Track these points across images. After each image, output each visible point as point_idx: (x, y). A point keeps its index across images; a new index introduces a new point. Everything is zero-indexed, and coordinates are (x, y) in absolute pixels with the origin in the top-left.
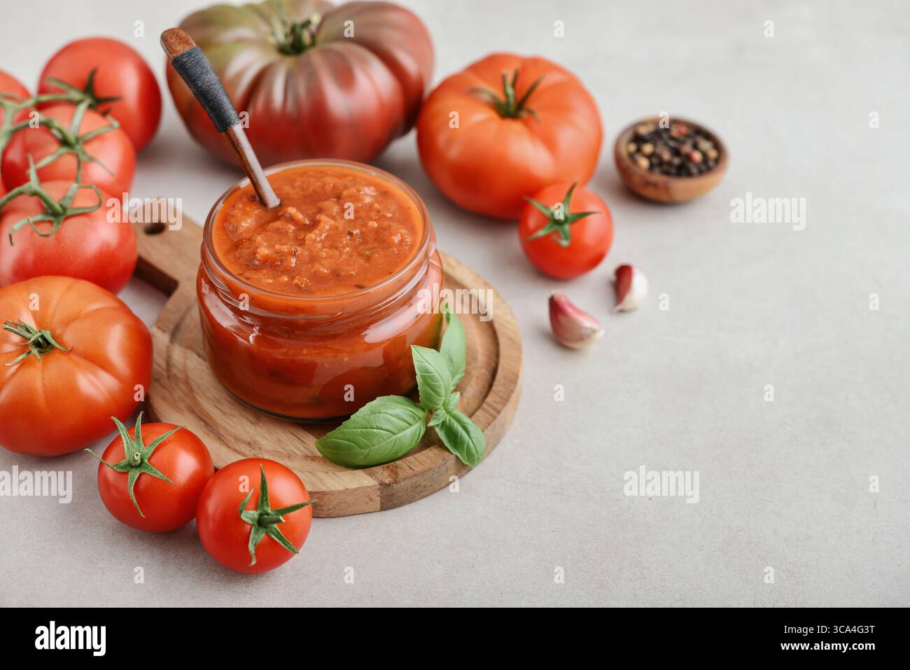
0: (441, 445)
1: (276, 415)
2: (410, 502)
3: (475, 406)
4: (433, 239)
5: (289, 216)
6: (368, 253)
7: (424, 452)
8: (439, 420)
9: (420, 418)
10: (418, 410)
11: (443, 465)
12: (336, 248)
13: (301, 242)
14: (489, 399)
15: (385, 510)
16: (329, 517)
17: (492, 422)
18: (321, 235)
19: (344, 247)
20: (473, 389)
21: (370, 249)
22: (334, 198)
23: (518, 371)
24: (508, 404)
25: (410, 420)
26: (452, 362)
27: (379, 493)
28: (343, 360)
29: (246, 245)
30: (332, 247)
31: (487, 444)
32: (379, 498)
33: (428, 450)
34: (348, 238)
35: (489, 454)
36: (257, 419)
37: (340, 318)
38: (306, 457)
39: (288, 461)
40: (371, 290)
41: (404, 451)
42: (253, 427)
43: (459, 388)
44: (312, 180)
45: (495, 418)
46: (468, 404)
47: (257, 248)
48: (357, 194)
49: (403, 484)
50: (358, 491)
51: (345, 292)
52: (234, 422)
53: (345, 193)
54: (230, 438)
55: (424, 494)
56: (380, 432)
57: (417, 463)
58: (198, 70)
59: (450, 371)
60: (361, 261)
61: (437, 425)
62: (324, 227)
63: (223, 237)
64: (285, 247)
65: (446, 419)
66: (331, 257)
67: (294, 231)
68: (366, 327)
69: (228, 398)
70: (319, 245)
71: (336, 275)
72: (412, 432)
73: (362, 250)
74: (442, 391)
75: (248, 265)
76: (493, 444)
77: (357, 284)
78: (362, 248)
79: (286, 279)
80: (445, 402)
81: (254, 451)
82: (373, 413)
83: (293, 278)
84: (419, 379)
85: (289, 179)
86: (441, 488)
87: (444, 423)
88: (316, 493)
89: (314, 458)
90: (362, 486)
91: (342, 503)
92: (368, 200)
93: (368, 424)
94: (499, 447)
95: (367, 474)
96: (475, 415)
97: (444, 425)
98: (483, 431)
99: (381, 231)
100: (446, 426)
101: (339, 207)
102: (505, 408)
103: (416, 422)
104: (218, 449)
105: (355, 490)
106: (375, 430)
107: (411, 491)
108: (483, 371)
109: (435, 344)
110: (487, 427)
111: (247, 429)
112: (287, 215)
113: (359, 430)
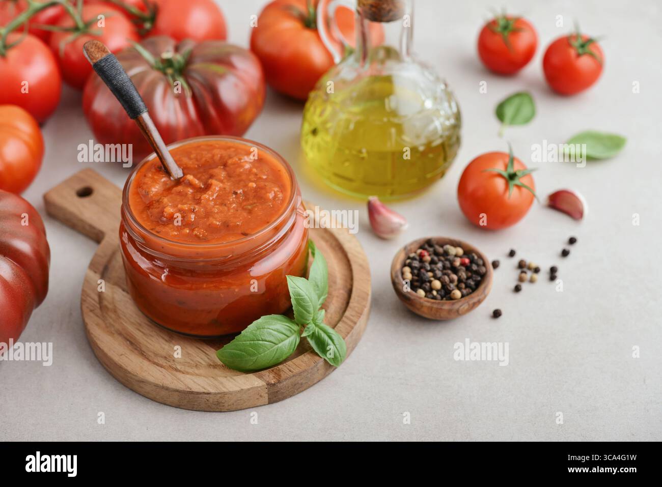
0: (313, 352)
1: (184, 334)
2: (291, 396)
3: (337, 319)
4: (299, 194)
5: (188, 182)
6: (249, 207)
7: (299, 357)
8: (309, 332)
9: (295, 331)
10: (293, 324)
11: (314, 367)
12: (225, 205)
13: (198, 202)
14: (347, 313)
15: (272, 403)
16: (229, 411)
17: (351, 331)
18: (213, 195)
19: (231, 204)
20: (335, 305)
21: (251, 204)
22: (221, 166)
24: (362, 317)
25: (288, 333)
26: (318, 286)
27: (267, 391)
28: (234, 291)
29: (156, 205)
30: (221, 204)
31: (348, 348)
32: (267, 395)
33: (303, 356)
34: (234, 196)
35: (349, 356)
36: (170, 338)
37: (231, 260)
38: (210, 365)
39: (195, 369)
40: (254, 237)
41: (284, 357)
42: (167, 344)
43: (324, 306)
44: (204, 153)
45: (352, 328)
46: (331, 318)
47: (165, 208)
48: (239, 162)
49: (285, 383)
50: (251, 390)
51: (233, 240)
52: (152, 341)
53: (230, 162)
54: (150, 354)
55: (301, 389)
56: (265, 344)
57: (295, 366)
58: (113, 72)
59: (317, 294)
60: (245, 214)
61: (308, 336)
62: (215, 189)
63: (138, 200)
64: (185, 206)
65: (315, 331)
66: (221, 212)
67: (192, 193)
68: (252, 264)
69: (147, 322)
70: (212, 203)
71: (226, 226)
72: (289, 342)
73: (245, 206)
74: (311, 310)
75: (158, 222)
76: (352, 348)
77: (243, 232)
78: (245, 203)
79: (188, 231)
80: (314, 317)
81: (169, 363)
82: (258, 328)
83: (193, 230)
84: (293, 301)
85: (187, 152)
86: (314, 384)
87: (313, 334)
88: (219, 393)
89: (215, 366)
90: (254, 386)
91: (239, 400)
92: (247, 166)
93: (254, 337)
94: (356, 349)
95: (256, 377)
96: (337, 327)
97: (314, 336)
98: (344, 339)
99: (259, 189)
100: (316, 337)
101: (226, 173)
102: (360, 319)
103: (293, 334)
104: (141, 363)
105: (249, 390)
106: (261, 342)
107: (291, 389)
108: (342, 291)
109: (304, 273)
110: (347, 336)
111: (164, 346)
112: (185, 181)
113: (248, 342)
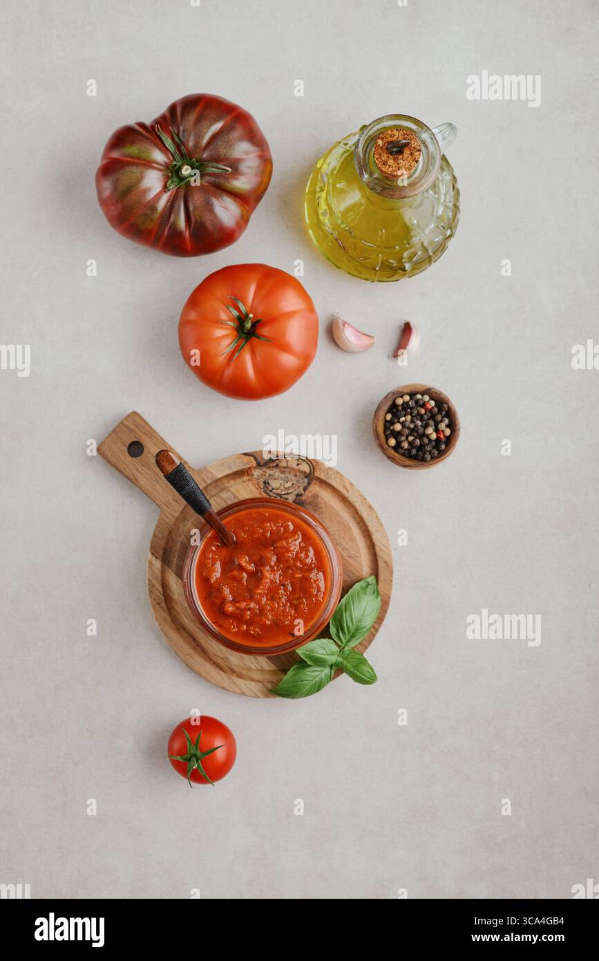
6: (296, 602)
12: (276, 600)
13: (252, 594)
18: (264, 589)
19: (280, 599)
21: (297, 599)
22: (272, 546)
23: (390, 593)
29: (217, 594)
30: (272, 599)
34: (283, 589)
38: (259, 670)
45: (374, 636)
48: (287, 545)
53: (279, 544)
60: (292, 611)
62: (266, 580)
64: (242, 603)
66: (272, 609)
67: (247, 579)
70: (265, 599)
71: (277, 626)
73: (292, 601)
77: (290, 631)
78: (292, 597)
79: (245, 628)
83: (249, 628)
101: (276, 557)
